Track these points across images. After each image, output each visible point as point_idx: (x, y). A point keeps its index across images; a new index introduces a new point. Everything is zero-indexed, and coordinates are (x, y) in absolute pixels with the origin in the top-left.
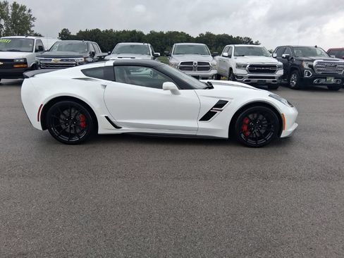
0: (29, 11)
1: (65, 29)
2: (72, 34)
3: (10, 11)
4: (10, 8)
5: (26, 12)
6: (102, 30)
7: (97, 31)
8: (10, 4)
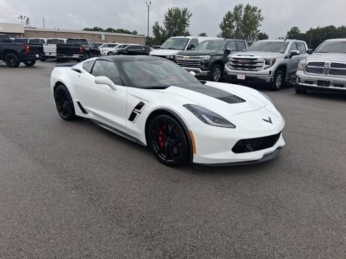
0: (260, 11)
1: (295, 28)
2: (301, 32)
3: (243, 13)
4: (243, 10)
5: (256, 13)
6: (336, 27)
7: (332, 27)
8: (244, 6)
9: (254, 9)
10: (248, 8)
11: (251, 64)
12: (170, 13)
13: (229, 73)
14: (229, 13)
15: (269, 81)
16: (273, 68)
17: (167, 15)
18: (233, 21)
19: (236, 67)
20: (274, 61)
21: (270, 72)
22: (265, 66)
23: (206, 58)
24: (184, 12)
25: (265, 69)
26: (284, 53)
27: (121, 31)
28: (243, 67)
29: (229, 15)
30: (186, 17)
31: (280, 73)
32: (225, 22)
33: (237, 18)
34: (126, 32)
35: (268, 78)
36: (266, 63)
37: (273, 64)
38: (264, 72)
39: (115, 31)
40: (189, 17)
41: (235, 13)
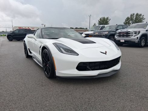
3: (135, 17)
5: (141, 17)
8: (135, 14)
9: (140, 15)
10: (137, 14)
11: (127, 34)
12: (101, 19)
13: (117, 39)
14: (128, 17)
15: (137, 42)
16: (139, 36)
17: (99, 20)
18: (130, 21)
19: (120, 36)
20: (139, 32)
21: (137, 38)
22: (134, 35)
23: (106, 33)
24: (107, 18)
25: (134, 36)
26: (145, 28)
27: (81, 28)
28: (123, 36)
29: (128, 18)
30: (108, 20)
31: (143, 39)
32: (126, 21)
33: (132, 19)
34: (83, 29)
35: (137, 41)
36: (135, 34)
37: (139, 34)
38: (134, 38)
39: (78, 28)
40: (109, 20)
41: (130, 17)
